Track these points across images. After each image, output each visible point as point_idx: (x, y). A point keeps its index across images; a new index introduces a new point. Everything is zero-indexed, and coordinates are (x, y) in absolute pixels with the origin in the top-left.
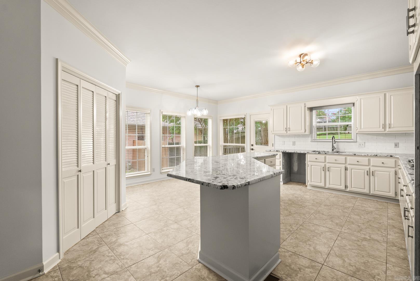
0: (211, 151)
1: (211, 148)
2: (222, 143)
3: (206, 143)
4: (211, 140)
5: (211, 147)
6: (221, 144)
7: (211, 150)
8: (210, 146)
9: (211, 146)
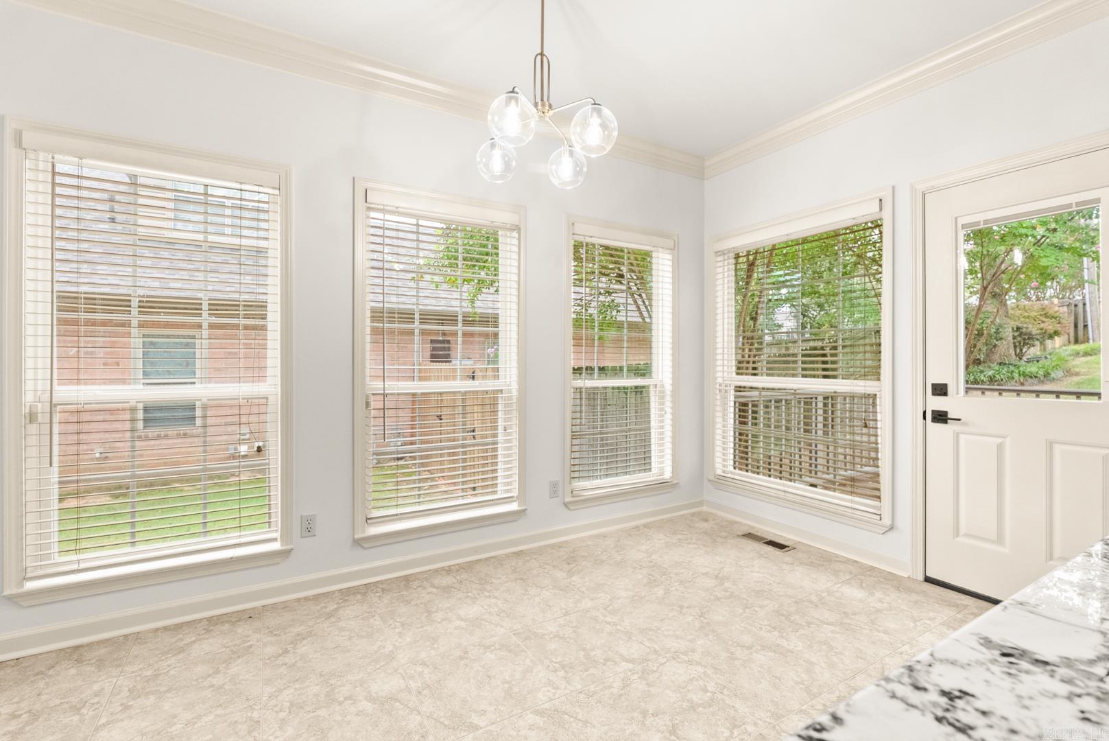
0: (668, 417)
1: (668, 398)
2: (725, 371)
3: (643, 375)
4: (670, 358)
5: (668, 393)
6: (720, 380)
7: (669, 410)
8: (662, 386)
9: (668, 388)
